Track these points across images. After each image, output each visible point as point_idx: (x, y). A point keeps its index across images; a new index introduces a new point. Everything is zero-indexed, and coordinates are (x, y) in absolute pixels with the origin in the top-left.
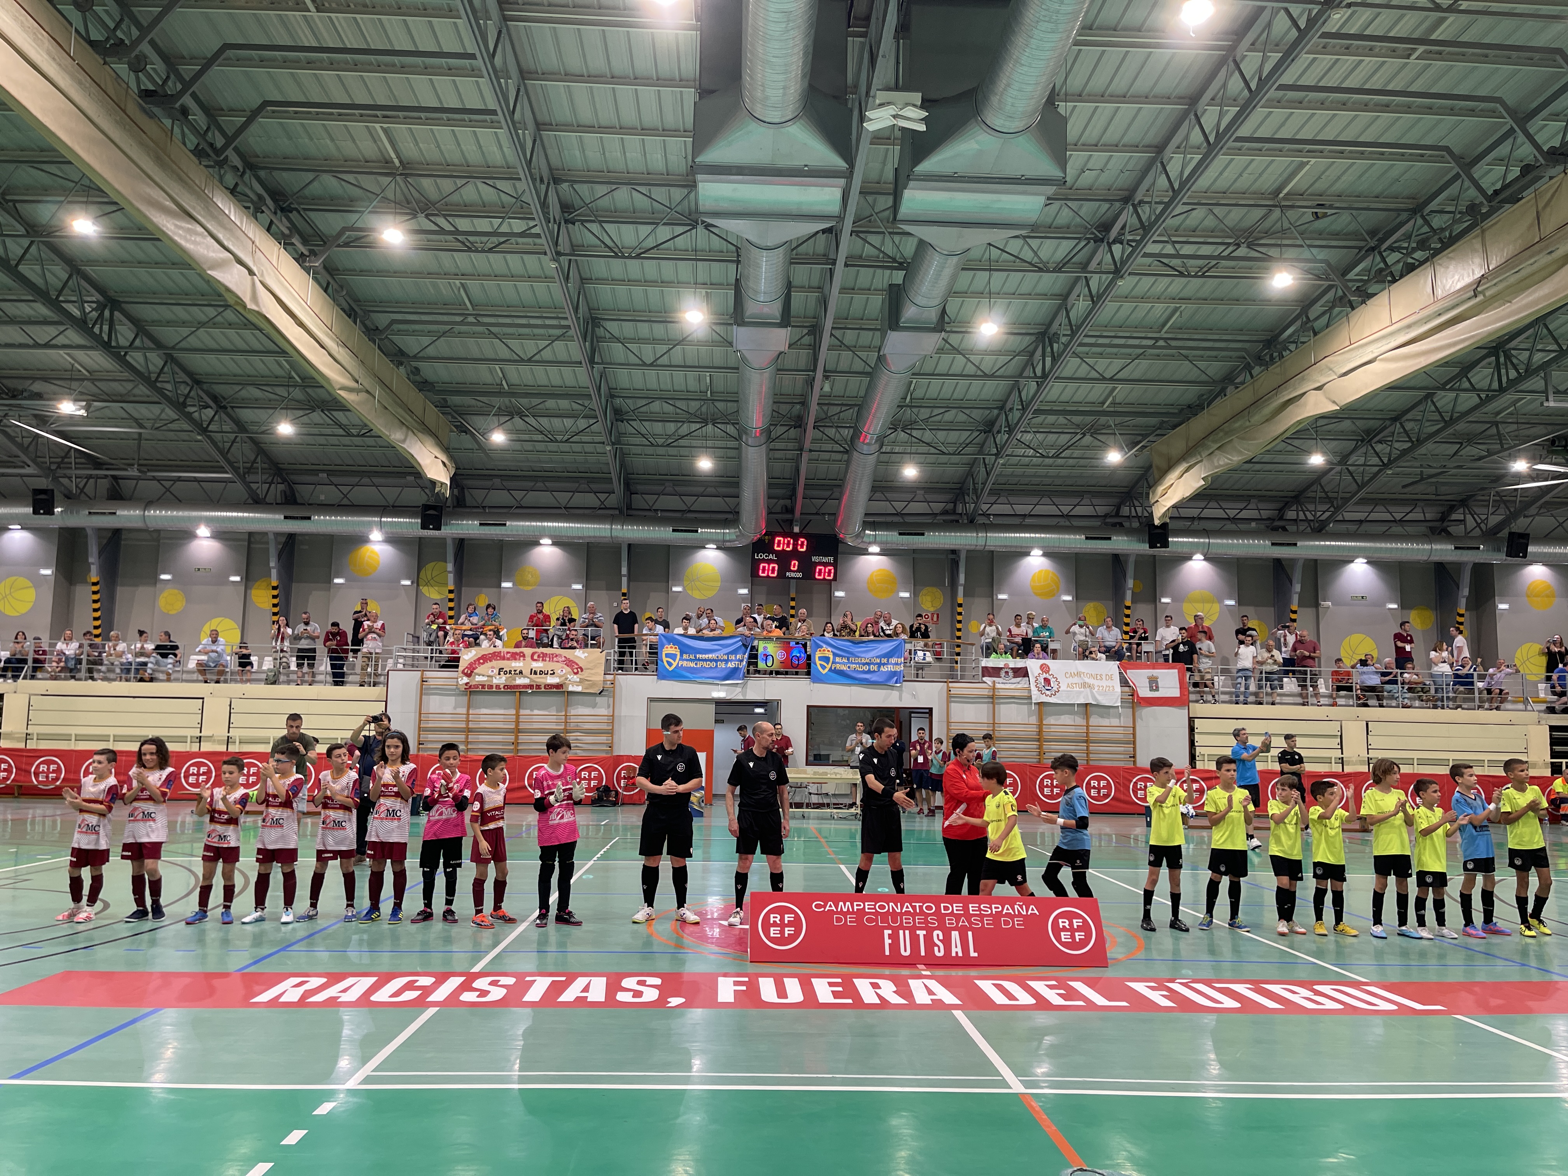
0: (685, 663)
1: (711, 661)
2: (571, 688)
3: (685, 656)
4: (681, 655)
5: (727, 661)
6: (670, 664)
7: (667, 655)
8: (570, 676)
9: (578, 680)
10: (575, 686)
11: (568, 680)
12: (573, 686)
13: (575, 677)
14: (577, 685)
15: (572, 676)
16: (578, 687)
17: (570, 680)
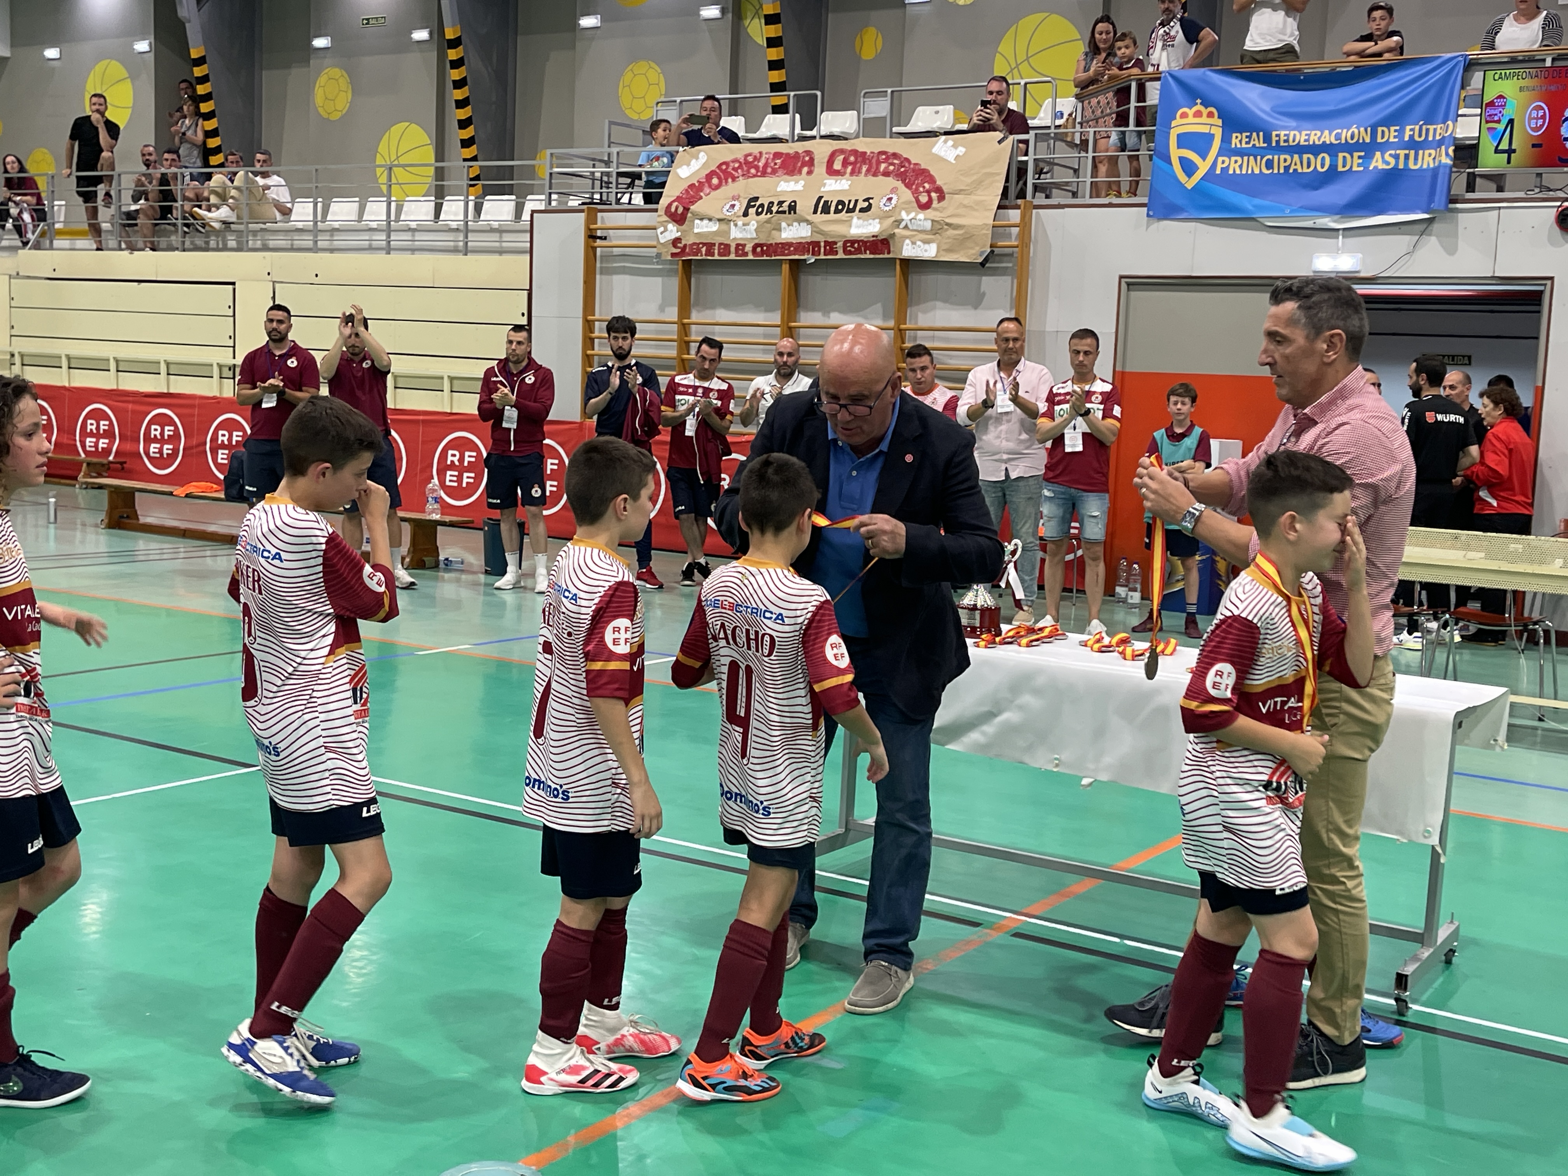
0: (1234, 165)
1: (1315, 150)
2: (908, 251)
3: (1237, 140)
4: (1226, 139)
5: (1368, 149)
6: (1189, 168)
7: (1185, 140)
8: (908, 213)
9: (928, 225)
10: (919, 243)
11: (903, 225)
12: (914, 243)
13: (921, 216)
14: (926, 242)
15: (912, 215)
16: (927, 246)
17: (906, 227)
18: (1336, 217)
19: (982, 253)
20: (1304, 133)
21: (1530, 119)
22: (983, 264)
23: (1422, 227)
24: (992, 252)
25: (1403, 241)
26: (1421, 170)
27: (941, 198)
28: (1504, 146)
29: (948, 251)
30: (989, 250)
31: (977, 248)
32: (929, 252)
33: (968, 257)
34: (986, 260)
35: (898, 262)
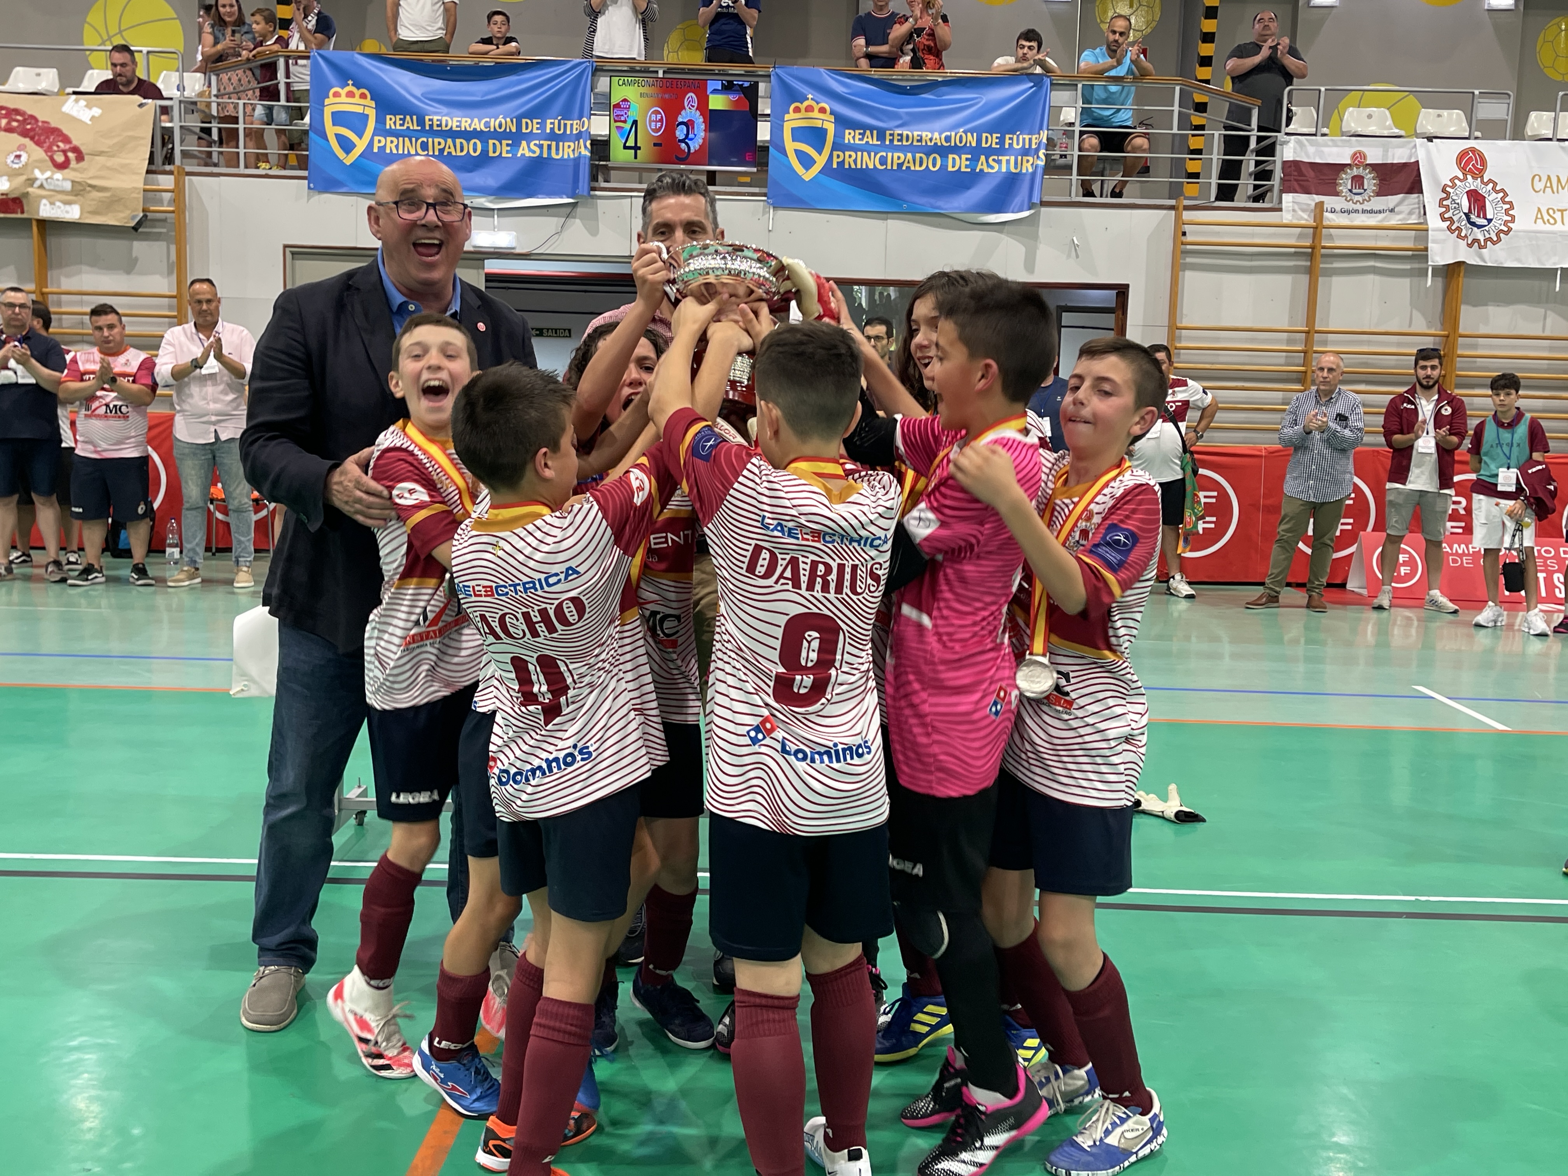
7: (338, 118)
8: (43, 172)
9: (68, 186)
10: (58, 204)
11: (38, 183)
12: (52, 203)
13: (58, 175)
14: (66, 203)
15: (48, 174)
16: (68, 207)
17: (41, 186)
18: (492, 198)
19: (133, 218)
20: (455, 119)
21: (650, 121)
22: (135, 228)
23: (568, 210)
24: (145, 216)
25: (552, 223)
26: (562, 159)
27: (80, 157)
28: (631, 143)
29: (94, 213)
30: (141, 215)
31: (128, 212)
32: (73, 213)
33: (117, 220)
34: (139, 224)
35: (34, 224)
